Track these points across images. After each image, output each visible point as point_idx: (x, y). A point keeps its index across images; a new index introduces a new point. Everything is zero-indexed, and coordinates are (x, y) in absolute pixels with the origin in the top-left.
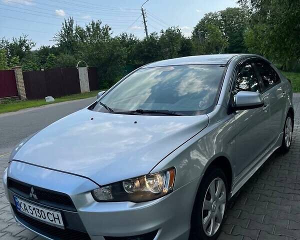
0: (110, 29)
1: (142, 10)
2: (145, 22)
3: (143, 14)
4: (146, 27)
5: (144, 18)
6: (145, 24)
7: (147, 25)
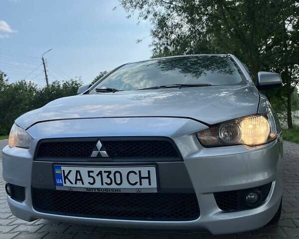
0: (5, 76)
1: (43, 60)
2: (45, 71)
3: (44, 64)
4: (46, 76)
5: (45, 67)
6: (46, 73)
7: (47, 74)
